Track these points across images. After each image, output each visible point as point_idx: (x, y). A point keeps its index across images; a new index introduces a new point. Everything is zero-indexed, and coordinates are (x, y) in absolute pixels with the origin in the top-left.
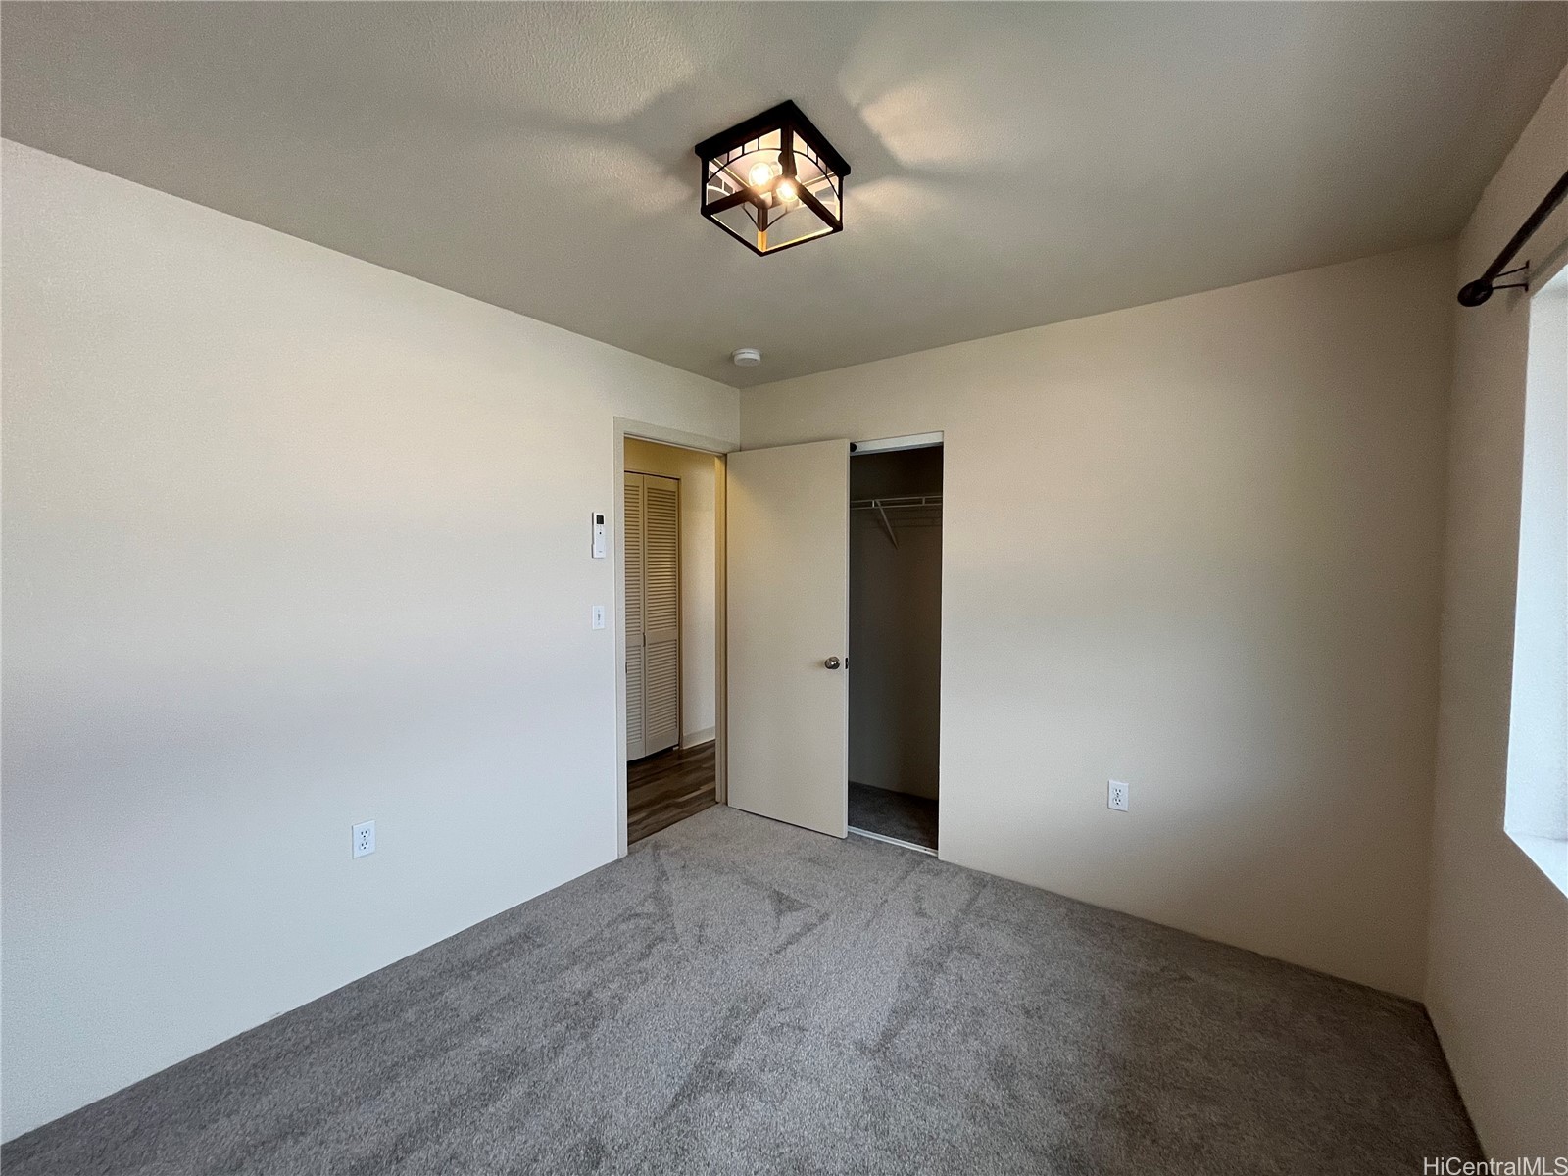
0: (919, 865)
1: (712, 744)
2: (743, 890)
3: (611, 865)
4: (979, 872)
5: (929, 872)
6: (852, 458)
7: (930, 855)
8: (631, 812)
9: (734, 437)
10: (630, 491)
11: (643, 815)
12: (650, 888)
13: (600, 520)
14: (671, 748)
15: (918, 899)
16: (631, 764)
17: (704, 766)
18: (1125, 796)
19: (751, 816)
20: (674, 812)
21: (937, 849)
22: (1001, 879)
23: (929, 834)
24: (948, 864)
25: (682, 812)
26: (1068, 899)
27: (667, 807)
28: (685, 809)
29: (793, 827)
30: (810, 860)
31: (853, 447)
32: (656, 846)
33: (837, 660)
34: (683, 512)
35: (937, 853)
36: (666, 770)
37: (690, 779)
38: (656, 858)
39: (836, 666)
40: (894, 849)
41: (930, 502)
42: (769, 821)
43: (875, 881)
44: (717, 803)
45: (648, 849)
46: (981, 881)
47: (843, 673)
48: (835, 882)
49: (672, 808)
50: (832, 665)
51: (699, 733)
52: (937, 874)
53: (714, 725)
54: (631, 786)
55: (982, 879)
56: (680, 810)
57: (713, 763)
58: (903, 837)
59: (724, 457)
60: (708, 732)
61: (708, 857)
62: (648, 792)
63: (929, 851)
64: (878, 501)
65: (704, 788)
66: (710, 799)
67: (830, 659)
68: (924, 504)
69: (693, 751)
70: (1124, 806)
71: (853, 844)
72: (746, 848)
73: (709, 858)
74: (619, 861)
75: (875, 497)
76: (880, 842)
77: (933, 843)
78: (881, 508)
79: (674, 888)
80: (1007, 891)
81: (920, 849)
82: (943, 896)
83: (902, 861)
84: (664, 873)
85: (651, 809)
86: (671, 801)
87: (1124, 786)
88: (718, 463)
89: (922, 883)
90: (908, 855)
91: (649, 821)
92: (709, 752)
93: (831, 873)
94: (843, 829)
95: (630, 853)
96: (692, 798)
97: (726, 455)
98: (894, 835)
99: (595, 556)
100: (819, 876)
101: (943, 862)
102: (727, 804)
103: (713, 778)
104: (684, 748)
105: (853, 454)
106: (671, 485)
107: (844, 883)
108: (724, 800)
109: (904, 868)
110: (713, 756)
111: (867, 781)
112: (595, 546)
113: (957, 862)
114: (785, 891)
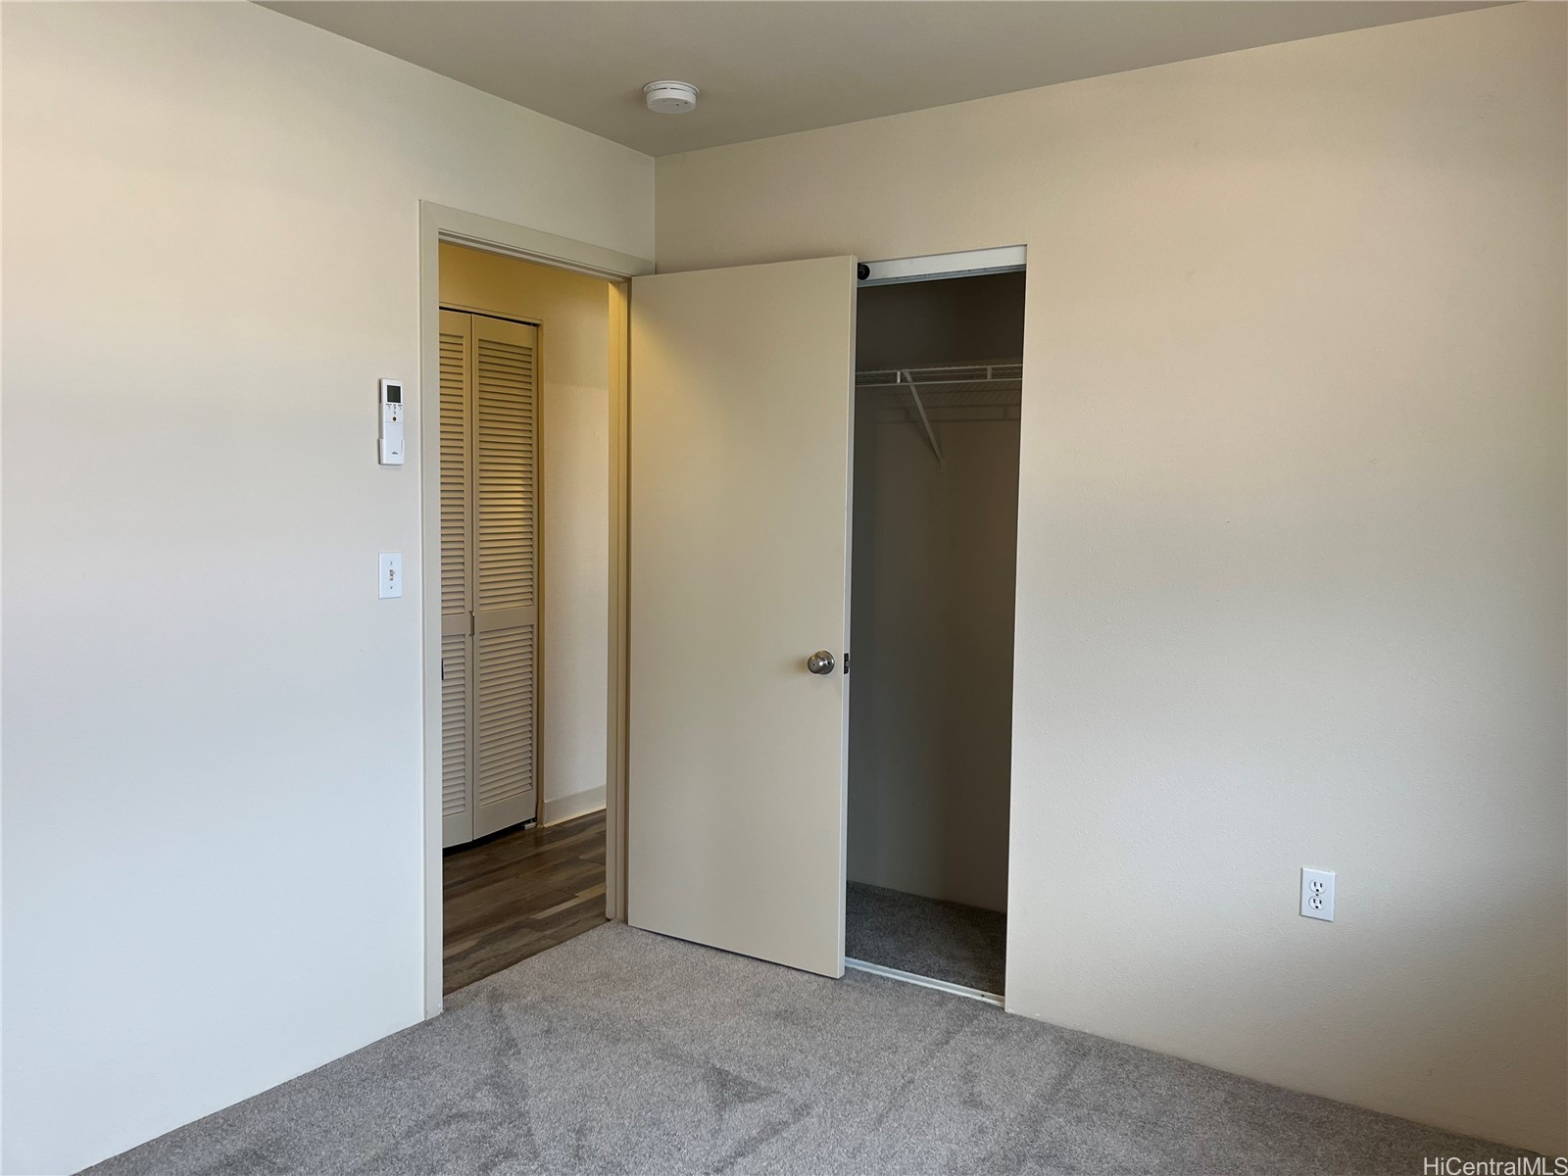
0: (971, 1021)
1: (599, 818)
2: (657, 1067)
3: (413, 1030)
4: (1073, 1032)
5: (989, 1032)
6: (862, 293)
7: (990, 1005)
8: (449, 937)
9: (645, 247)
10: (449, 343)
11: (469, 943)
12: (485, 1069)
13: (394, 394)
14: (519, 827)
15: (969, 1078)
16: (448, 853)
17: (581, 857)
18: (1329, 896)
19: (670, 942)
20: (528, 937)
21: (1003, 995)
22: (1113, 1044)
23: (990, 971)
24: (1021, 1019)
25: (545, 937)
26: (1228, 1076)
27: (515, 929)
28: (548, 933)
29: (746, 961)
30: (777, 1016)
31: (863, 271)
32: (496, 997)
33: (827, 656)
34: (547, 387)
35: (1003, 1001)
36: (510, 865)
37: (559, 879)
38: (496, 1017)
39: (827, 669)
40: (927, 994)
41: (1001, 376)
42: (703, 950)
43: (894, 1049)
44: (609, 920)
45: (482, 1002)
46: (1077, 1047)
47: (839, 683)
48: (821, 1052)
49: (524, 931)
50: (819, 666)
51: (575, 796)
52: (1002, 1037)
53: (604, 783)
54: (451, 892)
55: (1081, 1044)
56: (538, 935)
57: (601, 850)
58: (944, 975)
59: (626, 284)
60: (589, 795)
61: (591, 1014)
62: (479, 903)
63: (990, 999)
64: (907, 372)
65: (584, 896)
66: (596, 913)
67: (817, 656)
68: (989, 379)
69: (562, 830)
70: (1328, 911)
71: (854, 988)
72: (662, 998)
73: (595, 1015)
74: (427, 1023)
75: (900, 366)
76: (904, 984)
77: (997, 986)
78: (912, 385)
79: (530, 1067)
80: (1123, 1062)
81: (974, 994)
82: (1012, 1073)
83: (941, 1014)
84: (511, 1043)
85: (483, 934)
86: (523, 918)
87: (1327, 876)
88: (614, 295)
89: (975, 1051)
90: (950, 1006)
91: (482, 954)
92: (592, 832)
93: (814, 1037)
94: (834, 960)
95: (447, 1009)
96: (560, 913)
97: (628, 280)
98: (927, 972)
99: (384, 461)
100: (793, 1041)
101: (1012, 1016)
102: (626, 921)
103: (601, 878)
104: (546, 826)
105: (865, 284)
106: (521, 336)
107: (838, 1053)
108: (620, 915)
109: (943, 1026)
110: (601, 838)
111: (881, 878)
112: (384, 442)
113: (1036, 1016)
114: (731, 1068)
